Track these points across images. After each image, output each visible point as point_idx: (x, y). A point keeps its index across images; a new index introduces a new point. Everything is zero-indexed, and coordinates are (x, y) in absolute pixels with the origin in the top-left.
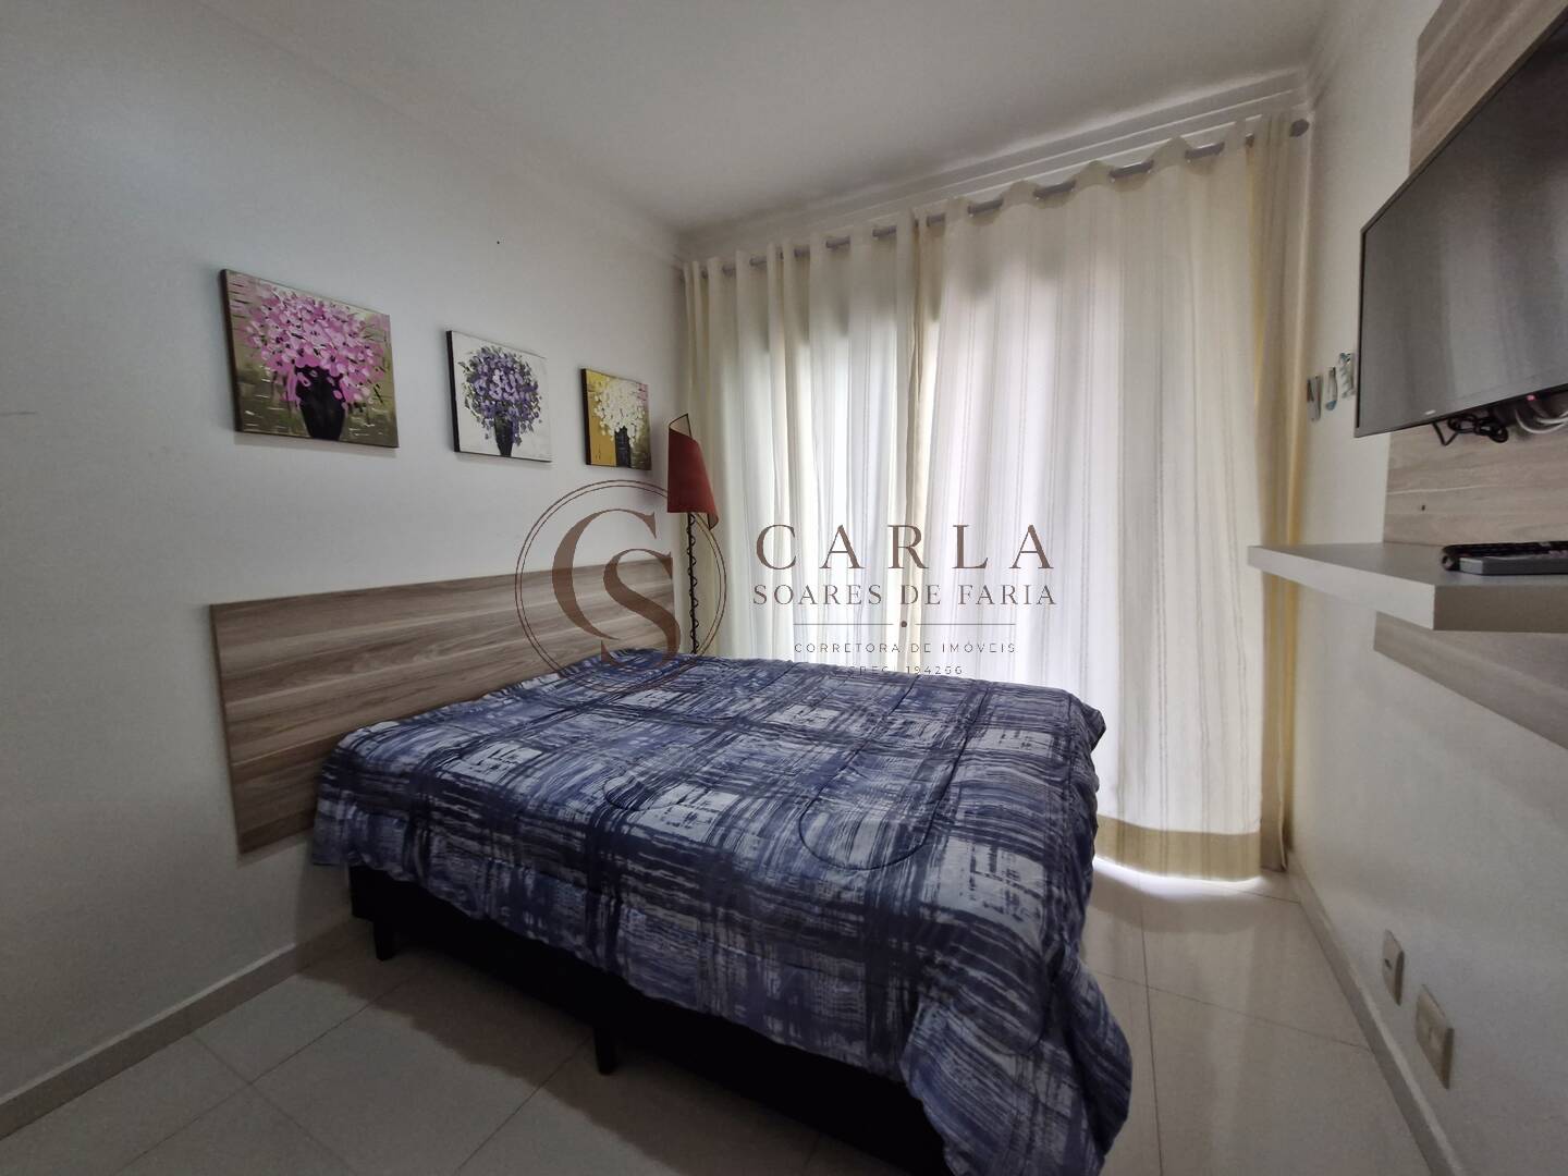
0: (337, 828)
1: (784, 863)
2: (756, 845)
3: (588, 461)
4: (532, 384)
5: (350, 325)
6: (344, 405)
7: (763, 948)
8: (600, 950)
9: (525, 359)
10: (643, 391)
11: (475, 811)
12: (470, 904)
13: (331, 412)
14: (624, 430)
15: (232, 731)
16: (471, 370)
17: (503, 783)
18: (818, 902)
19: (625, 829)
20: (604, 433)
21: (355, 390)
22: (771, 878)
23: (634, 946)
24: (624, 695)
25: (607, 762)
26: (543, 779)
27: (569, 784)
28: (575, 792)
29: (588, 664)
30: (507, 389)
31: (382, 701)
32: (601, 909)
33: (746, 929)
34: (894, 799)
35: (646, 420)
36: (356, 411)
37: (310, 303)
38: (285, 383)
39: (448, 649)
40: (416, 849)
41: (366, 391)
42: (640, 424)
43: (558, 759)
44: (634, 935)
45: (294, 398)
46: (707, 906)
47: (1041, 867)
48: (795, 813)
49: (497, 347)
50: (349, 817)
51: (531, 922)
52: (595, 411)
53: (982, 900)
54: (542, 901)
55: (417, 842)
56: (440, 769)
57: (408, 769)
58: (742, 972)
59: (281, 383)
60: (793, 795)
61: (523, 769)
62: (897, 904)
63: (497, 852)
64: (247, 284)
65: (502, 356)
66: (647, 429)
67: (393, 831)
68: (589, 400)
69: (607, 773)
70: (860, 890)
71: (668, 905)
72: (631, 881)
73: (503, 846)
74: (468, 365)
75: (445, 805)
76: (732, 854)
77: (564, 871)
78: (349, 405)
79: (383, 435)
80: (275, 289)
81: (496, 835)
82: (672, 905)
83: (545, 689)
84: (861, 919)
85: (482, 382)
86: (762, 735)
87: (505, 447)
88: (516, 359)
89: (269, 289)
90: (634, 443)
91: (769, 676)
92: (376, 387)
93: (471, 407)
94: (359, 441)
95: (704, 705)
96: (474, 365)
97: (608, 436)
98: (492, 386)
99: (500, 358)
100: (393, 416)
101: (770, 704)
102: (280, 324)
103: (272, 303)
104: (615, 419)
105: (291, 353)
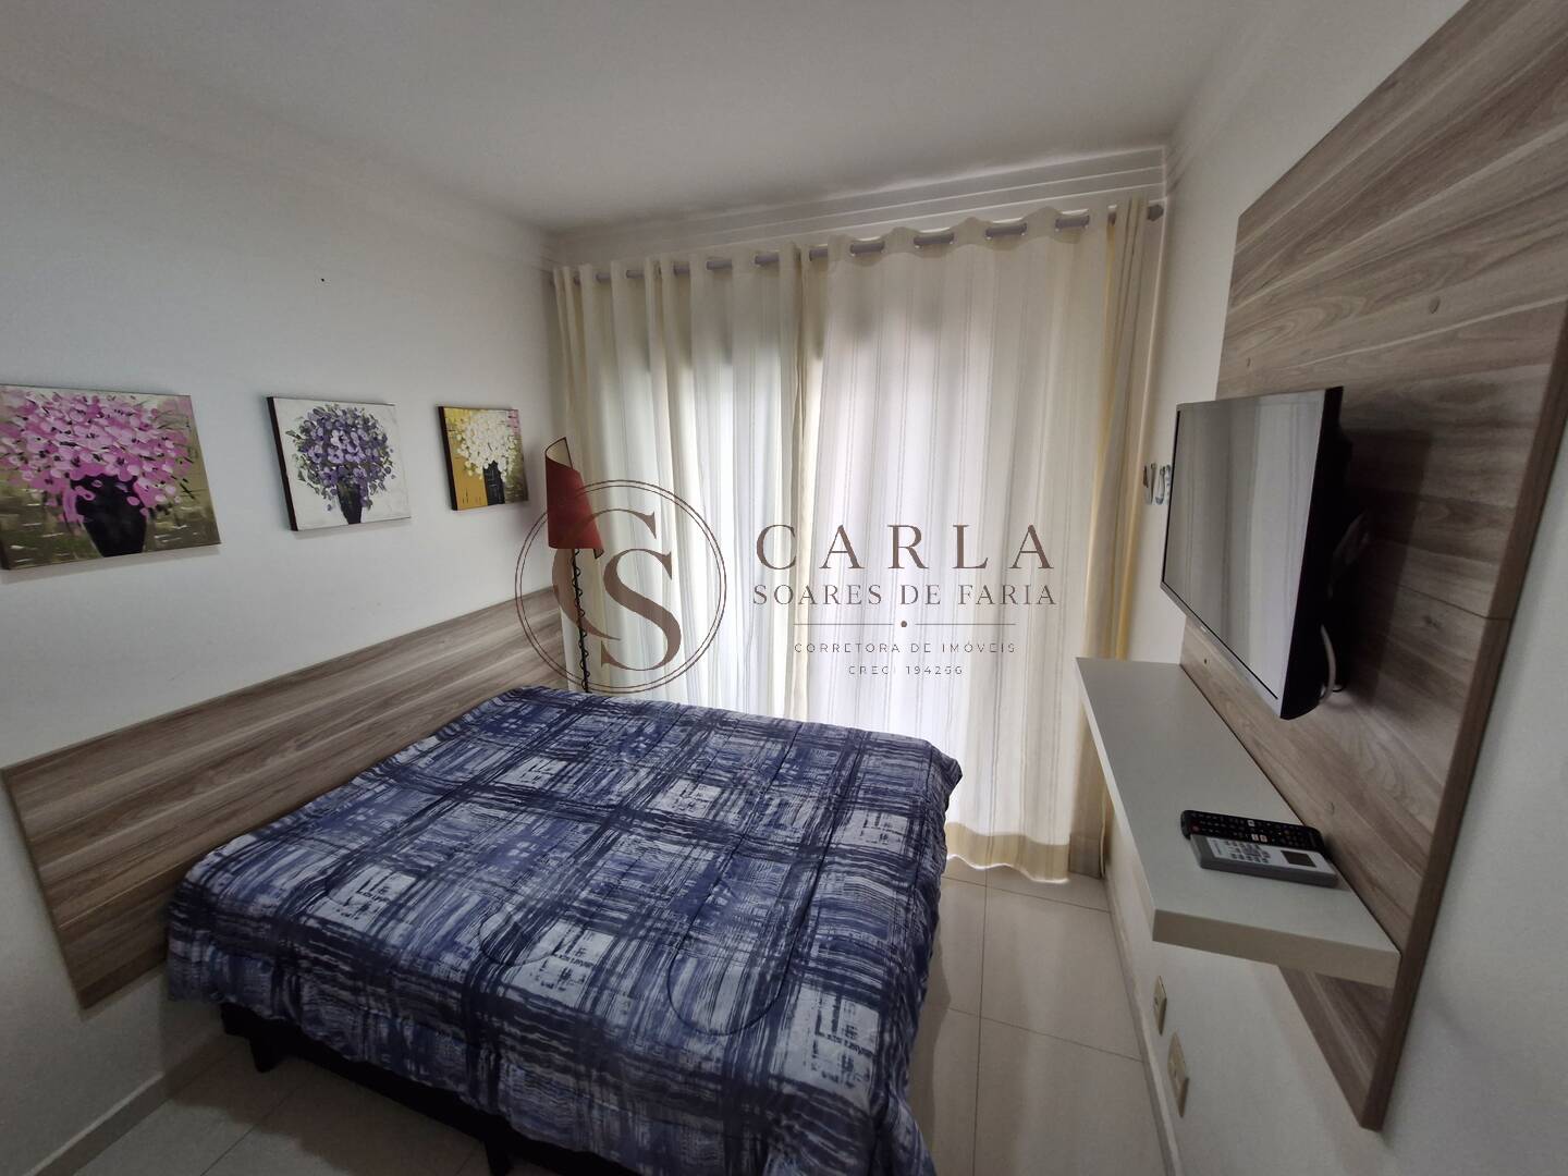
0: (194, 971)
1: (652, 1029)
2: (626, 1009)
3: (454, 506)
4: (380, 437)
5: (139, 416)
6: (144, 512)
7: (634, 1105)
8: (483, 1100)
9: (369, 411)
10: (512, 415)
11: (346, 963)
12: (349, 1049)
13: (128, 522)
14: (494, 465)
15: (50, 895)
16: (303, 437)
17: (373, 933)
18: (682, 1071)
19: (501, 990)
20: (470, 473)
21: (155, 490)
22: (639, 1047)
23: (515, 1099)
24: (508, 766)
25: (485, 891)
26: (416, 923)
27: (442, 932)
28: (449, 943)
29: (469, 718)
30: (350, 449)
31: (234, 814)
32: (481, 1063)
33: (618, 1089)
34: (757, 930)
35: (518, 449)
36: (160, 515)
37: (79, 401)
38: (60, 503)
39: (306, 742)
40: (286, 998)
41: (170, 489)
42: (512, 455)
43: (433, 889)
44: (514, 1090)
45: (74, 516)
46: (582, 1068)
47: (877, 1014)
48: (667, 958)
49: (332, 405)
50: (207, 959)
51: (413, 1068)
52: (458, 452)
53: (822, 1069)
54: (422, 1050)
55: (285, 986)
56: (303, 913)
57: (269, 912)
58: (616, 1125)
59: (55, 504)
60: (666, 931)
61: (395, 910)
62: (750, 1075)
63: (372, 1003)
65: (340, 413)
66: (521, 458)
67: (258, 976)
68: (451, 442)
69: (484, 910)
70: (718, 1060)
71: (546, 1065)
72: (509, 1042)
73: (379, 998)
74: (298, 432)
75: (313, 955)
76: (603, 1021)
77: (443, 1026)
78: (150, 510)
79: (201, 532)
80: (28, 394)
81: (369, 988)
82: (549, 1064)
83: (422, 763)
84: (719, 1087)
85: (318, 449)
86: (643, 833)
87: (353, 516)
88: (358, 413)
89: (20, 395)
90: (506, 477)
91: (657, 731)
92: (183, 483)
93: (307, 479)
94: (170, 547)
95: (589, 782)
96: (305, 430)
97: (476, 475)
98: (330, 451)
99: (337, 416)
100: (210, 511)
101: (655, 779)
102: (43, 434)
103: (28, 411)
104: (483, 455)
105: (64, 466)
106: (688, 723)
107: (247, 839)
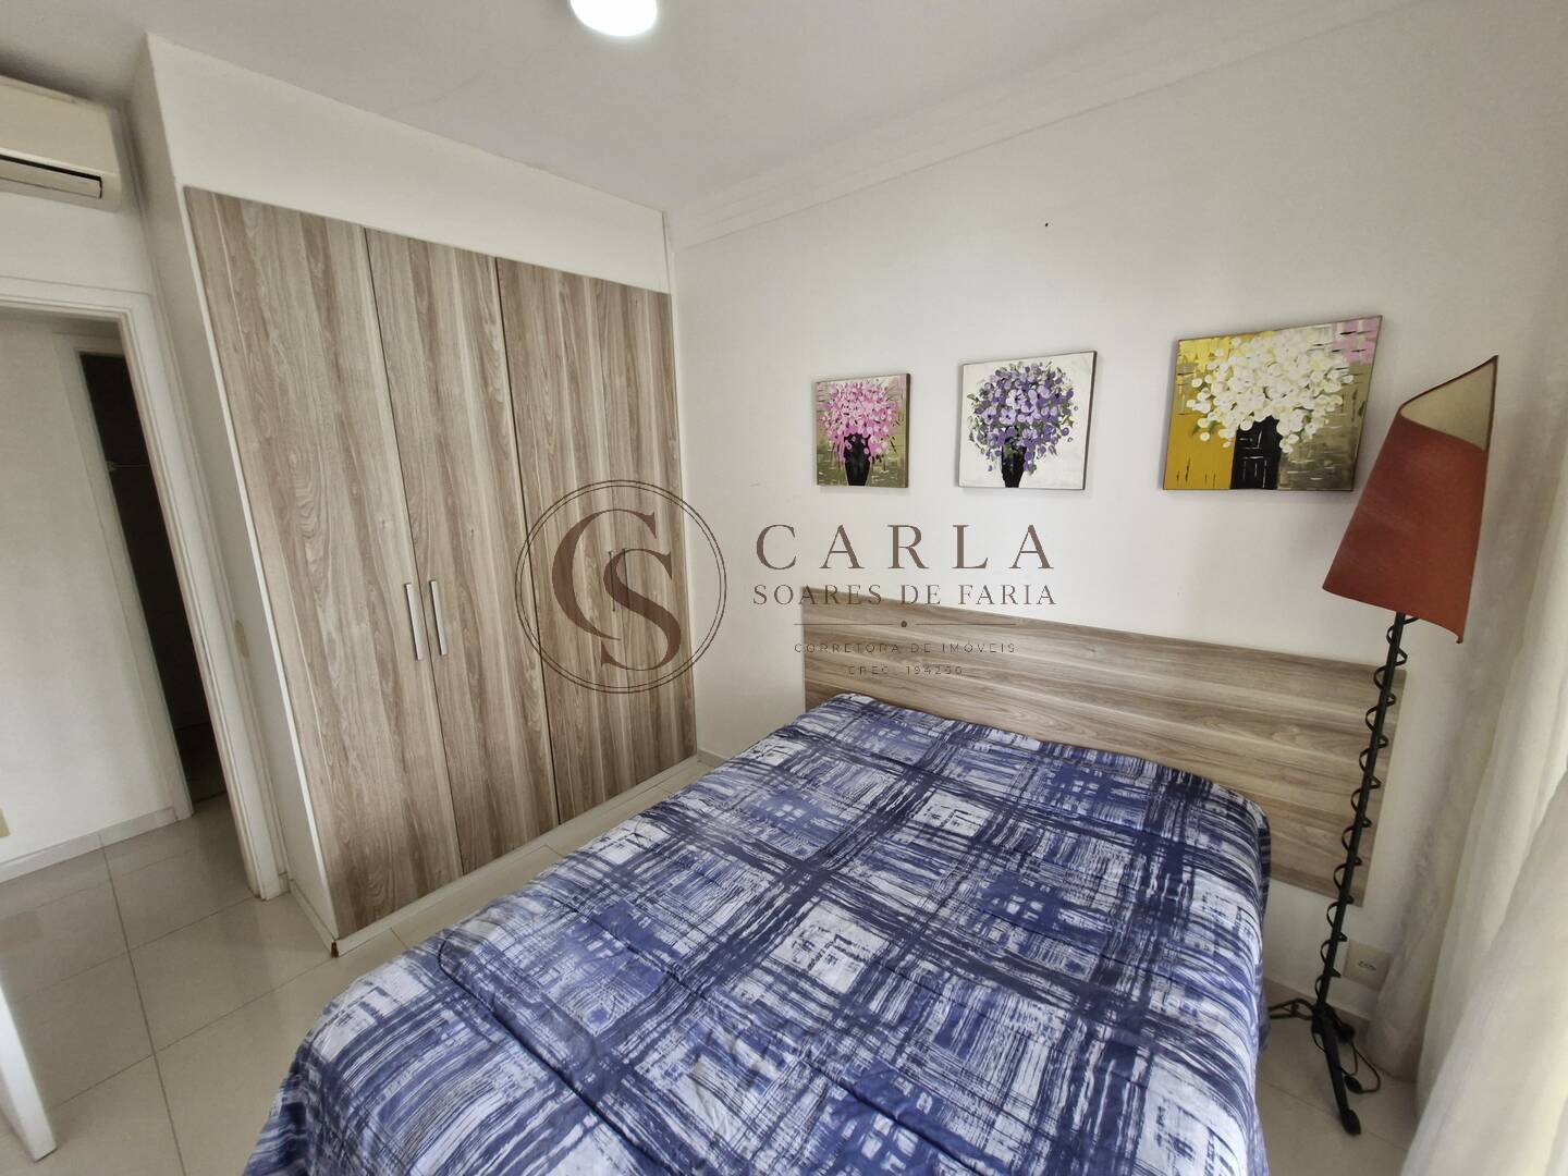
4: (1064, 394)
5: (878, 393)
6: (870, 459)
9: (1057, 364)
10: (1356, 334)
13: (861, 465)
15: (808, 661)
16: (981, 399)
20: (1205, 437)
21: (878, 446)
30: (1025, 409)
31: (876, 681)
35: (1353, 393)
36: (877, 461)
37: (855, 386)
38: (838, 450)
39: (932, 666)
41: (885, 444)
45: (842, 458)
49: (1016, 363)
52: (1191, 405)
59: (836, 450)
64: (825, 388)
65: (1022, 371)
66: (1351, 410)
74: (977, 396)
78: (873, 458)
79: (899, 477)
80: (838, 384)
85: (992, 411)
87: (1012, 477)
88: (1042, 368)
89: (834, 386)
90: (1298, 446)
92: (894, 441)
93: (975, 439)
94: (879, 485)
95: (910, 853)
96: (985, 393)
97: (1216, 441)
98: (1003, 411)
99: (1019, 374)
100: (906, 464)
101: (900, 914)
102: (838, 409)
103: (836, 395)
104: (1245, 407)
105: (843, 427)
107: (866, 700)
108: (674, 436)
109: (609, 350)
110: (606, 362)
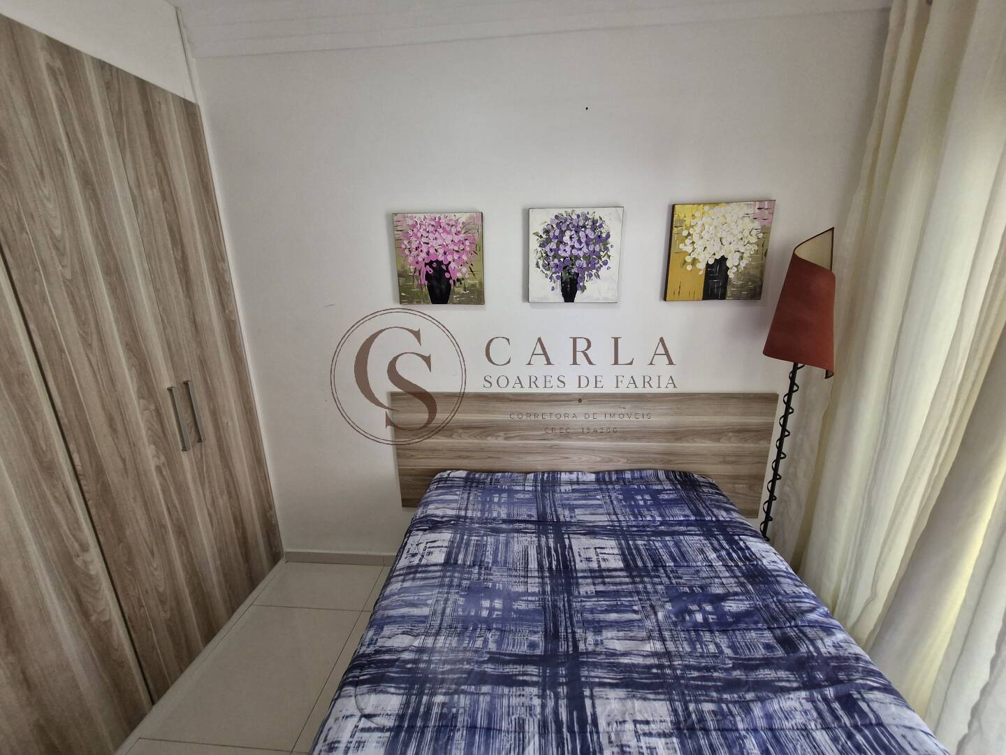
3: (668, 298)
4: (604, 235)
5: (456, 226)
6: (451, 282)
9: (599, 213)
10: (764, 209)
13: (443, 287)
14: (724, 259)
15: (398, 452)
16: (544, 236)
17: (397, 573)
20: (689, 268)
21: (458, 271)
24: (592, 532)
25: (434, 613)
26: (401, 591)
27: (393, 613)
28: (383, 624)
29: (627, 477)
30: (577, 245)
31: (467, 457)
35: (762, 244)
36: (458, 284)
37: (433, 220)
38: (420, 274)
39: (511, 437)
41: (464, 270)
42: (749, 250)
43: (433, 578)
45: (424, 281)
49: (570, 211)
52: (682, 246)
59: (418, 274)
64: (403, 219)
65: (574, 217)
66: (762, 254)
68: (675, 237)
74: (541, 233)
78: (454, 281)
79: (476, 296)
80: (415, 218)
83: (565, 488)
85: (553, 245)
86: (549, 710)
87: (569, 295)
88: (589, 216)
89: (412, 218)
90: (737, 274)
91: (739, 617)
92: (471, 266)
93: (541, 267)
94: (460, 303)
95: (604, 603)
96: (547, 232)
97: (695, 270)
98: (561, 247)
99: (572, 219)
100: (482, 284)
101: (649, 667)
102: (418, 238)
103: (414, 226)
104: (710, 250)
105: (423, 255)
106: (788, 643)
107: (463, 474)
108: (223, 258)
109: (133, 154)
110: (130, 165)
